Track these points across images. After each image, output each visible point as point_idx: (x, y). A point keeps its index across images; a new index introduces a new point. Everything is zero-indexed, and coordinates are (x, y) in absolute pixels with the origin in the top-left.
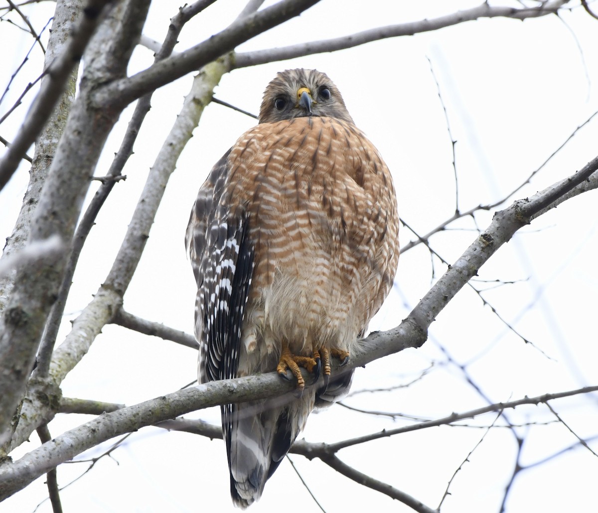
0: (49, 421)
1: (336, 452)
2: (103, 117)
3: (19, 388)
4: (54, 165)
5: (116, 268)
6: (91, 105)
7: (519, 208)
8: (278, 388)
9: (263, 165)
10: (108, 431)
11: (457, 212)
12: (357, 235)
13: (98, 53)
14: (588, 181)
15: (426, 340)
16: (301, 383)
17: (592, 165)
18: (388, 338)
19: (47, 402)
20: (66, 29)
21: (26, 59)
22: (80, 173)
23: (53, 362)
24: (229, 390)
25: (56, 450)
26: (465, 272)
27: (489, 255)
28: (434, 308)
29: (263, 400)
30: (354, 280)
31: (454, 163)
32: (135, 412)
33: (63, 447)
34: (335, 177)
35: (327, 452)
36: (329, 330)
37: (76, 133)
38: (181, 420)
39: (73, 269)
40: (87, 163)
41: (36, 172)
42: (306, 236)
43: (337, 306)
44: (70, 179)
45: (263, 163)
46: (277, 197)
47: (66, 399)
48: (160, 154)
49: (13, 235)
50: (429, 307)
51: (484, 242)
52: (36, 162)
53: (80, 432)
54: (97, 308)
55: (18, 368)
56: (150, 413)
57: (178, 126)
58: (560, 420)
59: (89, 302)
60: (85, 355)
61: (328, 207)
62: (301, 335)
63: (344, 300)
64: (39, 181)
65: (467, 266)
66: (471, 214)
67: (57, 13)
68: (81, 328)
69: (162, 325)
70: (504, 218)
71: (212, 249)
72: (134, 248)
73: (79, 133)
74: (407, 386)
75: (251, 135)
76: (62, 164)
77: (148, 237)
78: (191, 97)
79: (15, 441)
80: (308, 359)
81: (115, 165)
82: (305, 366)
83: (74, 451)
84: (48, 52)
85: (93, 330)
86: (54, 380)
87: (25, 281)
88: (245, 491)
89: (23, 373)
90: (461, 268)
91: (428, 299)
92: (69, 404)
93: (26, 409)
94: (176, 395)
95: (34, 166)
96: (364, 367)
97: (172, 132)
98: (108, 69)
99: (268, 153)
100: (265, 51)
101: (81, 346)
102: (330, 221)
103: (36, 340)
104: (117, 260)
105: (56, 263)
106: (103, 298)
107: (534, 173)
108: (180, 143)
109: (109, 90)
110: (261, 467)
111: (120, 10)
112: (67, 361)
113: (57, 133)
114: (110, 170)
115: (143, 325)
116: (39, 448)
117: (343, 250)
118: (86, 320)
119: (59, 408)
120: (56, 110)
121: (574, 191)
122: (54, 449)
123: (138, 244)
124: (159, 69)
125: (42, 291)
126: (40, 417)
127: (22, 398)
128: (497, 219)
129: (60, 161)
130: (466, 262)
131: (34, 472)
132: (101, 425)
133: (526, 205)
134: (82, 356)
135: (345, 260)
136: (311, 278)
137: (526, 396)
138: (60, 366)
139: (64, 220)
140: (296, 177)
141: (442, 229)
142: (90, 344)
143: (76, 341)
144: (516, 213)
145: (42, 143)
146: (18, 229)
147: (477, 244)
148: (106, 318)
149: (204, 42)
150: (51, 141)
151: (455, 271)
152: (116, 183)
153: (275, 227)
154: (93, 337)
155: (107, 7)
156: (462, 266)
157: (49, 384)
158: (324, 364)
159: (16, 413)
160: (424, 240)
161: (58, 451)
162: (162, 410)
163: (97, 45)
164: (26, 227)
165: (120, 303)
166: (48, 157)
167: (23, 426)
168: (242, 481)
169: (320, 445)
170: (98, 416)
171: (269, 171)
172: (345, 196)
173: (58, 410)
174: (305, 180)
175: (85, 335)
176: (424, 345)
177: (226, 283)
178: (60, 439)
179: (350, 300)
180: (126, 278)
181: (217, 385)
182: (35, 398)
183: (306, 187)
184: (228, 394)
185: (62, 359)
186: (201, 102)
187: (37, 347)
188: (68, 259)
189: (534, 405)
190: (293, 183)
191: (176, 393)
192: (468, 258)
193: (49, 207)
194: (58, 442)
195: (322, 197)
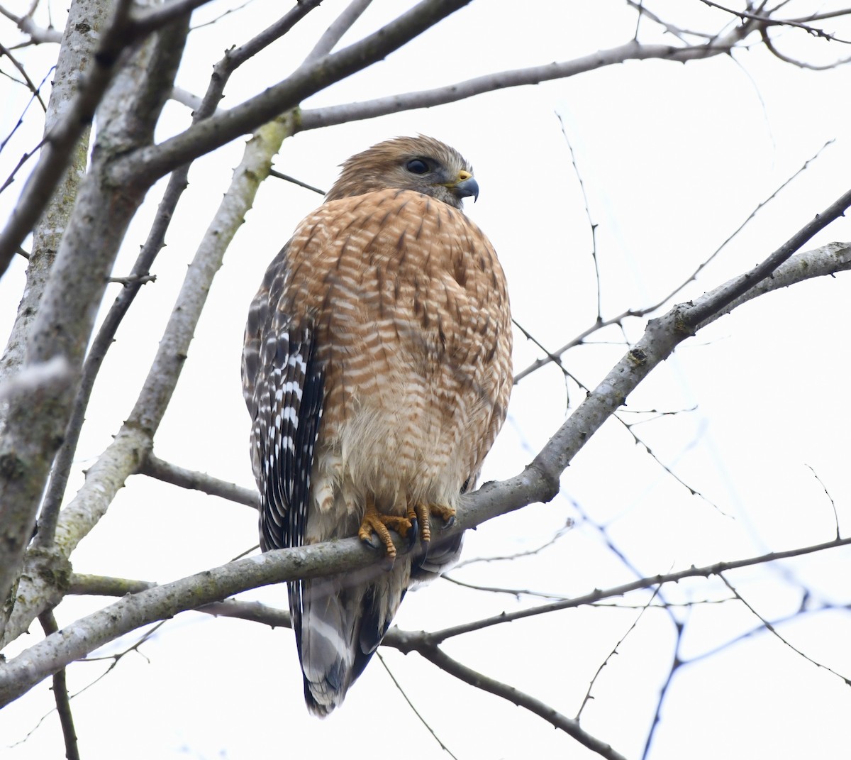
0: (55, 605)
1: (440, 643)
2: (123, 198)
3: (13, 562)
4: (58, 263)
5: (143, 399)
6: (106, 182)
7: (680, 315)
8: (360, 558)
9: (334, 260)
10: (133, 618)
11: (599, 319)
12: (459, 351)
13: (116, 113)
14: (773, 278)
15: (558, 492)
16: (391, 552)
17: (777, 256)
18: (507, 490)
19: (52, 581)
20: (74, 80)
21: (20, 122)
22: (93, 272)
23: (60, 526)
24: (295, 562)
25: (65, 645)
26: (609, 401)
27: (641, 378)
28: (568, 449)
29: (340, 575)
30: (457, 411)
31: (594, 255)
32: (169, 593)
33: (73, 641)
34: (430, 274)
35: (428, 643)
36: (426, 481)
37: (87, 220)
38: (232, 602)
39: (86, 402)
40: (102, 260)
41: (35, 272)
42: (392, 354)
43: (437, 447)
44: (79, 282)
45: (334, 256)
46: (355, 303)
47: (78, 576)
48: (201, 245)
49: (4, 358)
50: (562, 448)
51: (633, 361)
52: (34, 258)
53: (96, 620)
54: (119, 453)
55: (12, 535)
56: (190, 593)
57: (224, 209)
58: (738, 597)
59: (108, 445)
60: (103, 516)
61: (421, 315)
62: (391, 488)
63: (446, 439)
64: (39, 284)
65: (611, 393)
66: (618, 322)
67: (61, 60)
68: (97, 480)
69: (206, 475)
70: (660, 328)
71: (269, 369)
72: (167, 373)
73: (91, 220)
74: (535, 552)
75: (317, 218)
76: (69, 261)
77: (185, 357)
78: (243, 170)
79: (10, 632)
80: (400, 519)
81: (140, 262)
82: (397, 529)
83: (88, 646)
84: (51, 112)
85: (113, 483)
86: (62, 550)
87: (20, 419)
88: (323, 694)
89: (18, 542)
90: (604, 396)
91: (559, 437)
92: (82, 583)
93: (23, 589)
94: (224, 569)
95: (32, 265)
96: (475, 529)
97: (217, 216)
98: (129, 134)
99: (339, 243)
100: (341, 106)
101: (97, 504)
102: (424, 333)
103: (35, 497)
104: (144, 388)
105: (61, 394)
106: (126, 439)
107: (702, 266)
108: (227, 231)
109: (131, 162)
110: (343, 661)
111: (144, 55)
112: (79, 524)
113: (62, 220)
114: (135, 268)
115: (181, 475)
116: (41, 642)
117: (442, 371)
118: (104, 470)
119: (69, 588)
120: (60, 190)
121: (753, 291)
122: (61, 644)
123: (172, 367)
124: (197, 133)
125: (43, 433)
126: (44, 600)
127: (19, 575)
128: (651, 330)
129: (66, 258)
130: (610, 387)
131: (35, 674)
132: (124, 611)
133: (689, 310)
134: (98, 517)
135: (446, 384)
136: (402, 412)
137: (693, 566)
138: (69, 532)
139: (71, 336)
140: (378, 275)
141: (579, 342)
142: (110, 501)
143: (91, 498)
144: (677, 321)
145: (42, 234)
146: (11, 349)
147: (625, 363)
148: (130, 466)
149: (257, 97)
150: (54, 231)
151: (596, 400)
152: (143, 285)
153: (350, 343)
154: (113, 492)
155: (126, 52)
156: (605, 392)
157: (54, 556)
158: (421, 526)
159: (10, 596)
160: (555, 358)
161: (67, 647)
162: (206, 590)
163: (113, 102)
164: (21, 346)
165: (150, 446)
166: (50, 252)
167: (21, 612)
168: (317, 681)
169: (418, 635)
170: (121, 598)
171: (343, 268)
172: (444, 299)
173: (66, 590)
174: (391, 279)
175: (102, 489)
176: (555, 499)
177: (290, 414)
178: (69, 630)
179: (452, 438)
180: (157, 412)
181: (279, 554)
182: (36, 575)
183: (392, 288)
184: (294, 567)
185: (72, 523)
186: (254, 176)
187: (37, 507)
188: (78, 388)
189: (703, 578)
190: (375, 283)
191: (225, 566)
192: (613, 381)
193: (52, 319)
194: (66, 634)
195: (413, 301)
